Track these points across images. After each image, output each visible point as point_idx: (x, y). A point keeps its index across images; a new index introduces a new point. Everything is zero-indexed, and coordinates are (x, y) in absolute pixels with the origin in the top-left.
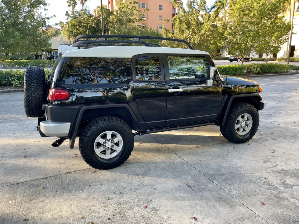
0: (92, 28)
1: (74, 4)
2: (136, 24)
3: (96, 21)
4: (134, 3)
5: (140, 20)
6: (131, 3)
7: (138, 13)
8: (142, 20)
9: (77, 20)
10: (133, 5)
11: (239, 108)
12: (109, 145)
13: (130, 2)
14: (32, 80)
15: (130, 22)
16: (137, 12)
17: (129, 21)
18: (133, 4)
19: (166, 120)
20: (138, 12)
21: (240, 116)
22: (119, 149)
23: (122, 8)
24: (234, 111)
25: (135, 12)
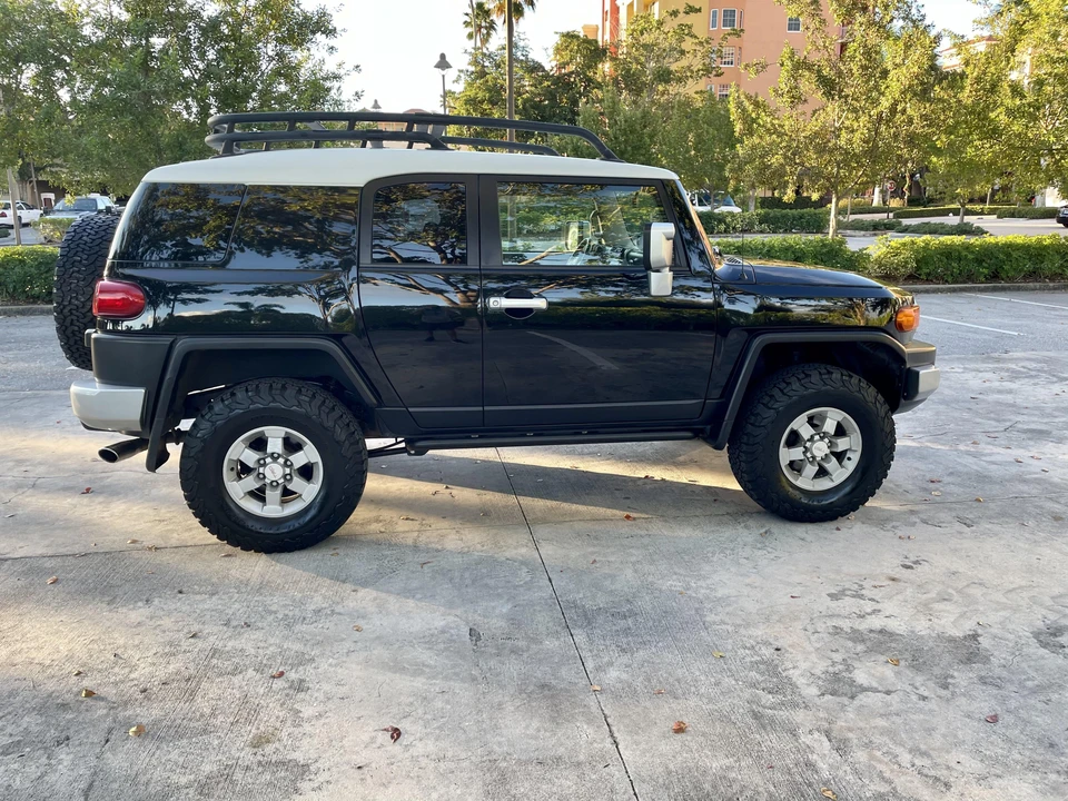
0: (532, 107)
1: (486, 28)
2: (691, 89)
3: (546, 83)
4: (687, 13)
5: (708, 70)
6: (675, 13)
7: (698, 48)
8: (714, 73)
9: (487, 81)
10: (682, 19)
11: (796, 385)
12: (273, 472)
13: (673, 8)
14: (75, 255)
15: (667, 82)
16: (696, 44)
17: (664, 76)
18: (681, 15)
19: (486, 408)
20: (701, 43)
21: (803, 417)
22: (309, 491)
23: (642, 34)
24: (772, 396)
25: (688, 44)
